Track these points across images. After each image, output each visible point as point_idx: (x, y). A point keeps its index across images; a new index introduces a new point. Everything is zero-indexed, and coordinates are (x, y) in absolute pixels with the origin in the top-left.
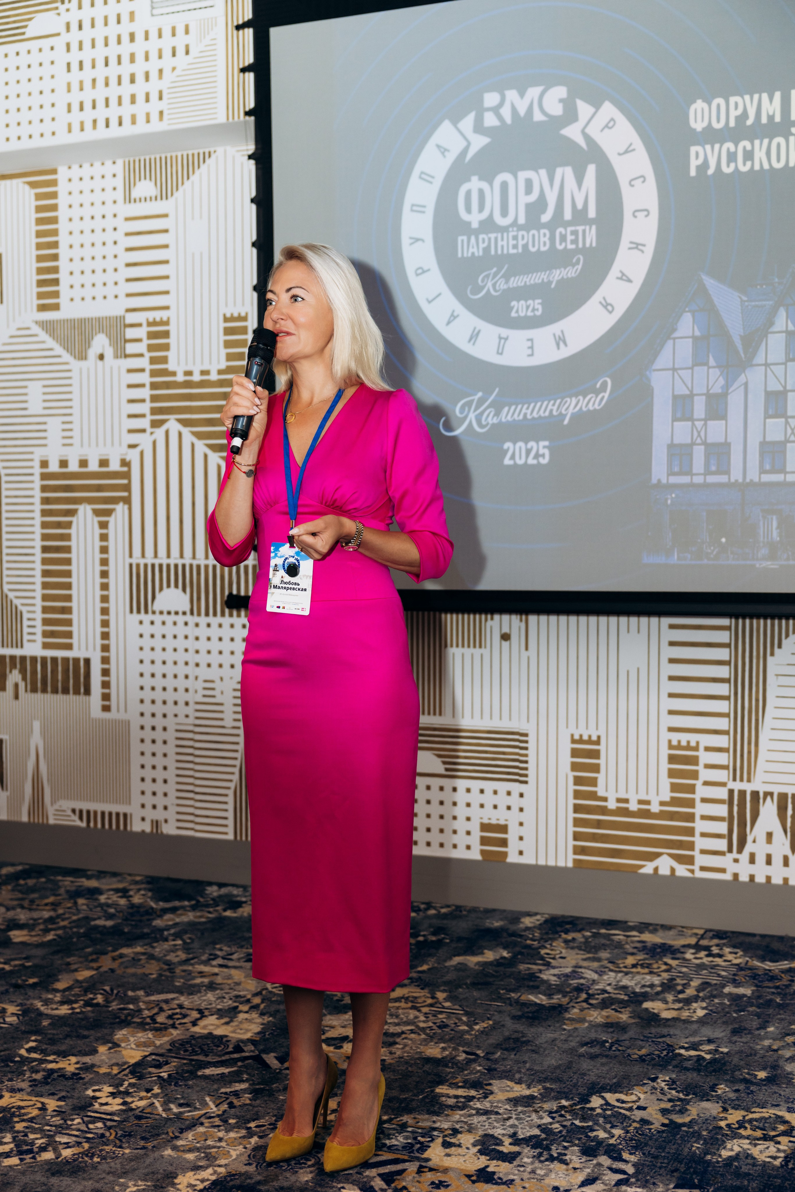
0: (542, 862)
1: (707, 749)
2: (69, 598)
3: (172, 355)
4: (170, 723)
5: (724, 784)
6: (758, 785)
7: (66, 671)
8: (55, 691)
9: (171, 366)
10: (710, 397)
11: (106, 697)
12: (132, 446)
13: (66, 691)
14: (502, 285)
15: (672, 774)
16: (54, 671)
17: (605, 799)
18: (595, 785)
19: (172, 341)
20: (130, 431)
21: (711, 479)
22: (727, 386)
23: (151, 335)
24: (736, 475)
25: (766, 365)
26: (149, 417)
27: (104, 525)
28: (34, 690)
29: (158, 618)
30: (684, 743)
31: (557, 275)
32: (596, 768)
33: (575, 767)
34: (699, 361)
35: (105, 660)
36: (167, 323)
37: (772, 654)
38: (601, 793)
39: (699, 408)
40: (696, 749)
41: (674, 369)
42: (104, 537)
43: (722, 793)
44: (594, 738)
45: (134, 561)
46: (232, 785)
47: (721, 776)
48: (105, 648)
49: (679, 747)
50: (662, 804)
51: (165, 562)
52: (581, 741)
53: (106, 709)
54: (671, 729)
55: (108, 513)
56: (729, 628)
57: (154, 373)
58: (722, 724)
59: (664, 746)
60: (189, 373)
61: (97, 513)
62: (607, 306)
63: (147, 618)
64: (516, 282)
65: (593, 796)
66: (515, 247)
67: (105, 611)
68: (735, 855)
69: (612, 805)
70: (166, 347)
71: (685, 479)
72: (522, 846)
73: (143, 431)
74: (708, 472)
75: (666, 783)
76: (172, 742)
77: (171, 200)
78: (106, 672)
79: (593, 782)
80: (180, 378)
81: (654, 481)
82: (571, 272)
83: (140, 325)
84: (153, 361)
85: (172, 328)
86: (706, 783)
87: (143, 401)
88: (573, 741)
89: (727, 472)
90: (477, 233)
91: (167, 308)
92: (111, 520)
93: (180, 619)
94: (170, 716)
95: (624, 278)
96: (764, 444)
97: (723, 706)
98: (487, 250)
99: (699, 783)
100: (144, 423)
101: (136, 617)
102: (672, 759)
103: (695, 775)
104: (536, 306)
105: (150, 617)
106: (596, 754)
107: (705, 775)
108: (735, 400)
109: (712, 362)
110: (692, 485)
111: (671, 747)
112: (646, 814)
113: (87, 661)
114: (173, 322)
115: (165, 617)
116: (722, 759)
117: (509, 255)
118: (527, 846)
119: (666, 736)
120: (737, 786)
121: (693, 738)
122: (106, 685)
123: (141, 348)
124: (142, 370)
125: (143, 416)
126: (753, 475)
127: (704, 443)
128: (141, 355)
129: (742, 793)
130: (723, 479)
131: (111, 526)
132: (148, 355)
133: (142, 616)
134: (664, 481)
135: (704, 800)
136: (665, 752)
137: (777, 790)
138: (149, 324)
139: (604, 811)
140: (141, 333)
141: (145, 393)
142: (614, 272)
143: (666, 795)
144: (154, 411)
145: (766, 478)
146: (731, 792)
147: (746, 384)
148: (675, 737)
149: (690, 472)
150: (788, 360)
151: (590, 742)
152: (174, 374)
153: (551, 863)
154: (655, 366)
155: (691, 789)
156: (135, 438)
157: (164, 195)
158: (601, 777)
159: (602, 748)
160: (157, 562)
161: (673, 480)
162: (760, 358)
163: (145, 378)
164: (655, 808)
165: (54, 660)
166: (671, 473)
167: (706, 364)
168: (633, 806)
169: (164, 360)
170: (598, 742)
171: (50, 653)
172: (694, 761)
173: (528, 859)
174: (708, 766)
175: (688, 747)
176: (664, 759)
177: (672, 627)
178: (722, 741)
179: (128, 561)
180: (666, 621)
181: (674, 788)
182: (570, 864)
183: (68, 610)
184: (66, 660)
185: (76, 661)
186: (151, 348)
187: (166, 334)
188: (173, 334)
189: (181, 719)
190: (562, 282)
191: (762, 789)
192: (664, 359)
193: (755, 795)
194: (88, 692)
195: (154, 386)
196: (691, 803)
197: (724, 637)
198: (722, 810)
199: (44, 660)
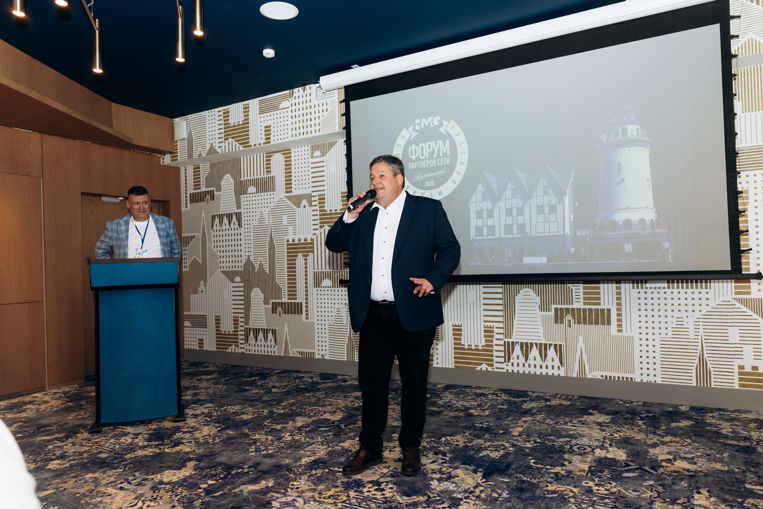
0: (444, 366)
1: (497, 328)
2: (295, 283)
3: (326, 205)
4: (327, 322)
5: (502, 340)
6: (513, 339)
7: (295, 307)
8: (292, 313)
9: (326, 209)
10: (488, 211)
11: (307, 315)
12: (314, 234)
13: (295, 313)
14: (422, 177)
15: (485, 336)
16: (291, 307)
17: (464, 345)
18: (461, 340)
19: (326, 201)
20: (314, 230)
21: (489, 237)
22: (493, 207)
23: (320, 199)
24: (497, 236)
25: (506, 200)
26: (319, 225)
27: (306, 260)
28: (285, 313)
29: (323, 289)
30: (489, 326)
31: (438, 173)
32: (461, 335)
33: (454, 334)
34: (484, 199)
35: (307, 303)
36: (324, 195)
37: (517, 296)
38: (463, 343)
39: (485, 215)
40: (493, 328)
41: (476, 202)
42: (306, 264)
43: (502, 343)
44: (460, 325)
45: (315, 271)
46: (346, 343)
47: (501, 337)
48: (307, 299)
49: (487, 327)
50: (482, 346)
51: (324, 271)
52: (456, 326)
53: (307, 318)
54: (485, 321)
55: (307, 256)
56: (502, 287)
57: (320, 211)
58: (501, 319)
59: (482, 327)
60: (331, 211)
61: (304, 256)
62: (454, 182)
63: (319, 289)
64: (426, 176)
65: (460, 344)
66: (426, 165)
67: (306, 287)
68: (507, 363)
69: (466, 347)
70: (324, 203)
71: (481, 238)
72: (438, 361)
73: (317, 229)
74: (488, 235)
75: (483, 339)
76: (327, 329)
77: (325, 157)
78: (307, 307)
79: (460, 339)
80: (328, 212)
81: (471, 238)
82: (442, 172)
83: (316, 196)
84: (320, 207)
85: (326, 197)
86: (497, 339)
87: (317, 220)
88: (453, 326)
89: (494, 235)
90: (414, 161)
91: (324, 190)
92: (308, 258)
93: (329, 289)
94: (327, 320)
95: (458, 173)
96: (506, 225)
97: (501, 313)
98: (417, 166)
99: (494, 339)
100: (318, 227)
101: (316, 289)
102: (485, 331)
103: (493, 336)
104: (432, 183)
105: (320, 288)
106: (461, 330)
107: (496, 336)
108: (496, 211)
109: (488, 199)
110: (483, 239)
111: (485, 327)
112: (477, 350)
113: (301, 303)
114: (326, 195)
115: (325, 288)
116: (501, 331)
117: (424, 168)
118: (439, 361)
119: (483, 324)
120: (507, 340)
121: (492, 324)
122: (307, 311)
123: (316, 203)
124: (317, 210)
125: (317, 224)
126: (503, 235)
127: (487, 226)
128: (317, 205)
129: (509, 342)
130: (493, 237)
131: (308, 260)
132: (318, 205)
133: (318, 288)
134: (474, 238)
135: (496, 345)
136: (483, 329)
137: (520, 341)
138: (319, 196)
139: (464, 349)
140: (316, 198)
141: (318, 217)
142: (455, 172)
143: (484, 343)
144: (321, 223)
145: (507, 236)
146: (505, 342)
147: (499, 206)
148: (486, 324)
149: (482, 235)
150: (513, 198)
151: (458, 326)
152: (326, 211)
153: (447, 367)
154: (471, 202)
155: (492, 341)
156: (315, 232)
157: (323, 155)
158: (462, 338)
159: (462, 328)
160: (322, 271)
161: (477, 238)
162: (504, 198)
163: (318, 213)
164: (480, 348)
165: (291, 303)
166: (476, 236)
167: (486, 200)
168: (473, 347)
169: (324, 207)
170: (461, 326)
171: (290, 301)
172: (492, 332)
173: (440, 366)
174: (497, 333)
175: (490, 327)
176: (483, 331)
177: (483, 287)
178: (501, 325)
179: (313, 271)
180: (481, 286)
181: (486, 341)
182: (453, 367)
183: (295, 287)
184: (295, 303)
185: (298, 303)
186: (319, 203)
187: (324, 199)
188: (326, 199)
189: (330, 321)
190: (440, 175)
191: (515, 341)
192: (473, 199)
193: (513, 343)
194: (301, 313)
195: (320, 215)
196: (492, 346)
197: (500, 290)
198: (502, 348)
199: (288, 303)
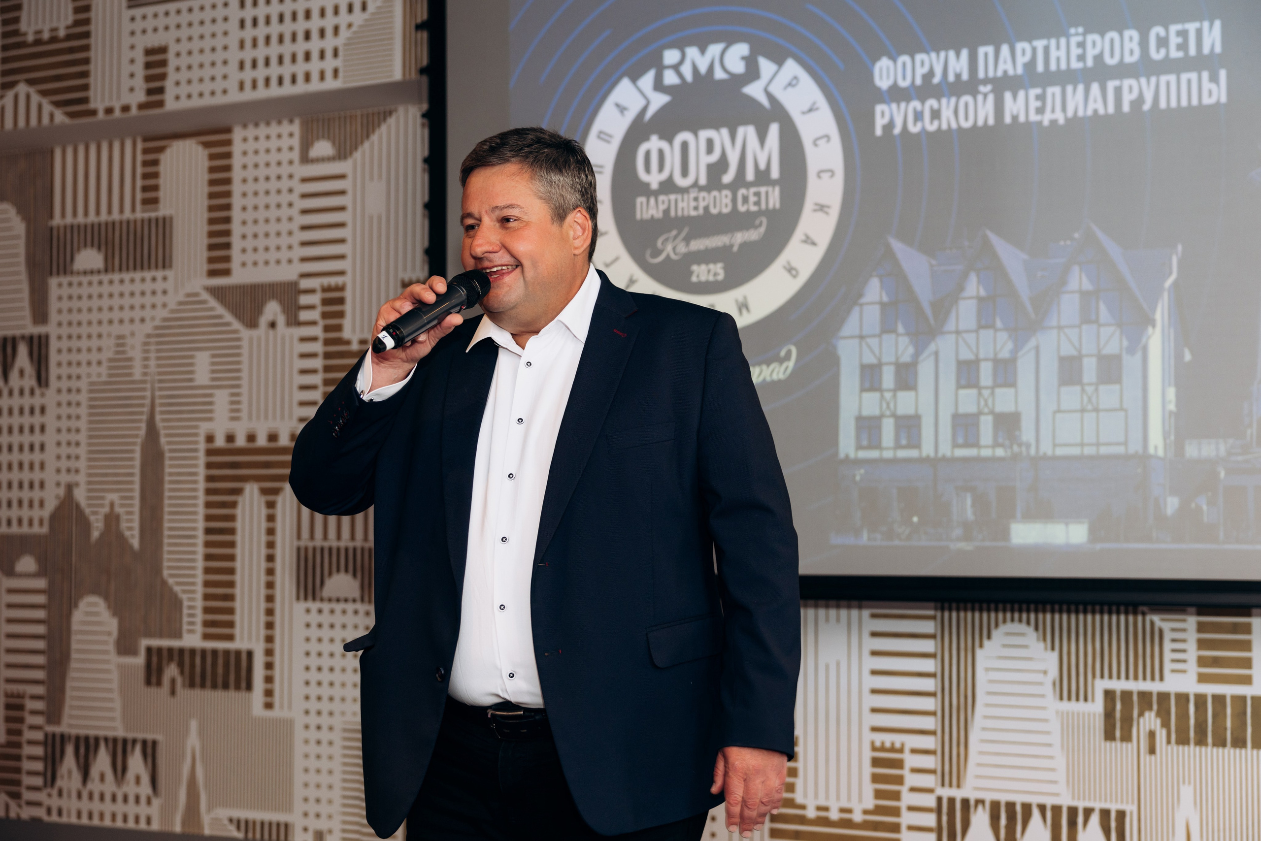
1: (914, 751)
2: (232, 584)
3: (347, 323)
4: (337, 721)
5: (930, 791)
6: (967, 791)
7: (227, 664)
8: (214, 687)
9: (346, 334)
10: (899, 366)
11: (269, 693)
13: (226, 687)
14: (682, 249)
15: (876, 778)
16: (214, 664)
17: (803, 807)
18: (793, 791)
19: (347, 308)
20: (302, 404)
21: (902, 454)
22: (917, 355)
23: (325, 302)
24: (927, 449)
25: (958, 332)
26: (321, 389)
27: (271, 505)
28: (192, 685)
29: (326, 606)
30: (888, 745)
31: (739, 238)
32: (794, 773)
34: (887, 328)
35: (269, 652)
36: (342, 289)
37: (981, 646)
38: (800, 799)
39: (888, 378)
40: (902, 751)
41: (862, 337)
42: (271, 518)
43: (930, 801)
45: (302, 543)
47: (928, 781)
48: (269, 639)
49: (883, 749)
50: (866, 812)
51: (335, 544)
53: (269, 706)
54: (875, 729)
55: (276, 492)
56: (934, 618)
57: (327, 342)
58: (929, 723)
59: (867, 748)
60: (364, 342)
61: (264, 491)
62: (791, 270)
63: (314, 606)
64: (698, 245)
65: (791, 803)
66: (696, 208)
67: (270, 598)
69: (811, 813)
70: (341, 315)
71: (874, 454)
74: (898, 446)
75: (869, 789)
77: (350, 160)
78: (269, 666)
79: (791, 788)
81: (842, 455)
82: (753, 235)
83: (314, 291)
84: (327, 329)
85: (348, 294)
86: (913, 790)
87: (315, 371)
89: (918, 446)
90: (656, 194)
91: (343, 273)
92: (279, 499)
93: (350, 607)
95: (808, 241)
96: (956, 417)
97: (929, 704)
98: (667, 212)
99: (904, 790)
100: (316, 395)
101: (303, 605)
102: (876, 762)
103: (899, 780)
104: (717, 270)
105: (318, 604)
107: (912, 780)
108: (925, 369)
109: (901, 329)
110: (880, 459)
111: (874, 749)
112: (849, 823)
113: (250, 654)
114: (348, 288)
115: (334, 604)
116: (929, 762)
117: (689, 217)
119: (869, 737)
120: (946, 793)
121: (898, 739)
122: (269, 679)
123: (315, 315)
124: (315, 339)
125: (315, 388)
126: (945, 449)
127: (894, 415)
128: (315, 323)
129: (951, 801)
130: (913, 453)
131: (279, 506)
132: (321, 323)
133: (310, 604)
134: (852, 455)
135: (911, 809)
136: (868, 755)
137: (989, 797)
138: (325, 290)
139: (802, 820)
140: (315, 299)
141: (317, 363)
142: (798, 235)
143: (870, 802)
144: (326, 382)
145: (960, 453)
146: (939, 800)
147: (936, 354)
148: (879, 738)
149: (878, 446)
150: (980, 327)
152: (348, 343)
154: (842, 334)
155: (896, 796)
156: (305, 412)
157: (342, 154)
158: (799, 782)
160: (326, 545)
161: (862, 454)
162: (951, 325)
163: (317, 347)
164: (858, 817)
165: (215, 652)
166: (859, 447)
167: (894, 331)
168: (834, 815)
169: (339, 328)
171: (210, 645)
172: (899, 764)
174: (915, 770)
175: (892, 749)
176: (867, 763)
177: (874, 616)
178: (929, 742)
179: (296, 543)
180: (868, 611)
181: (879, 794)
183: (230, 597)
184: (227, 653)
185: (238, 653)
186: (325, 315)
187: (341, 301)
188: (348, 301)
190: (744, 245)
191: (972, 796)
192: (851, 326)
193: (965, 802)
194: (249, 687)
195: (327, 356)
196: (896, 812)
197: (928, 627)
198: (930, 820)
199: (204, 652)
